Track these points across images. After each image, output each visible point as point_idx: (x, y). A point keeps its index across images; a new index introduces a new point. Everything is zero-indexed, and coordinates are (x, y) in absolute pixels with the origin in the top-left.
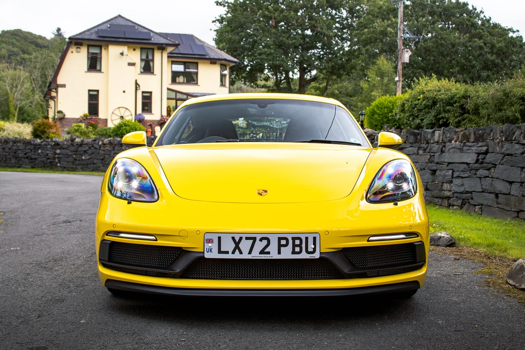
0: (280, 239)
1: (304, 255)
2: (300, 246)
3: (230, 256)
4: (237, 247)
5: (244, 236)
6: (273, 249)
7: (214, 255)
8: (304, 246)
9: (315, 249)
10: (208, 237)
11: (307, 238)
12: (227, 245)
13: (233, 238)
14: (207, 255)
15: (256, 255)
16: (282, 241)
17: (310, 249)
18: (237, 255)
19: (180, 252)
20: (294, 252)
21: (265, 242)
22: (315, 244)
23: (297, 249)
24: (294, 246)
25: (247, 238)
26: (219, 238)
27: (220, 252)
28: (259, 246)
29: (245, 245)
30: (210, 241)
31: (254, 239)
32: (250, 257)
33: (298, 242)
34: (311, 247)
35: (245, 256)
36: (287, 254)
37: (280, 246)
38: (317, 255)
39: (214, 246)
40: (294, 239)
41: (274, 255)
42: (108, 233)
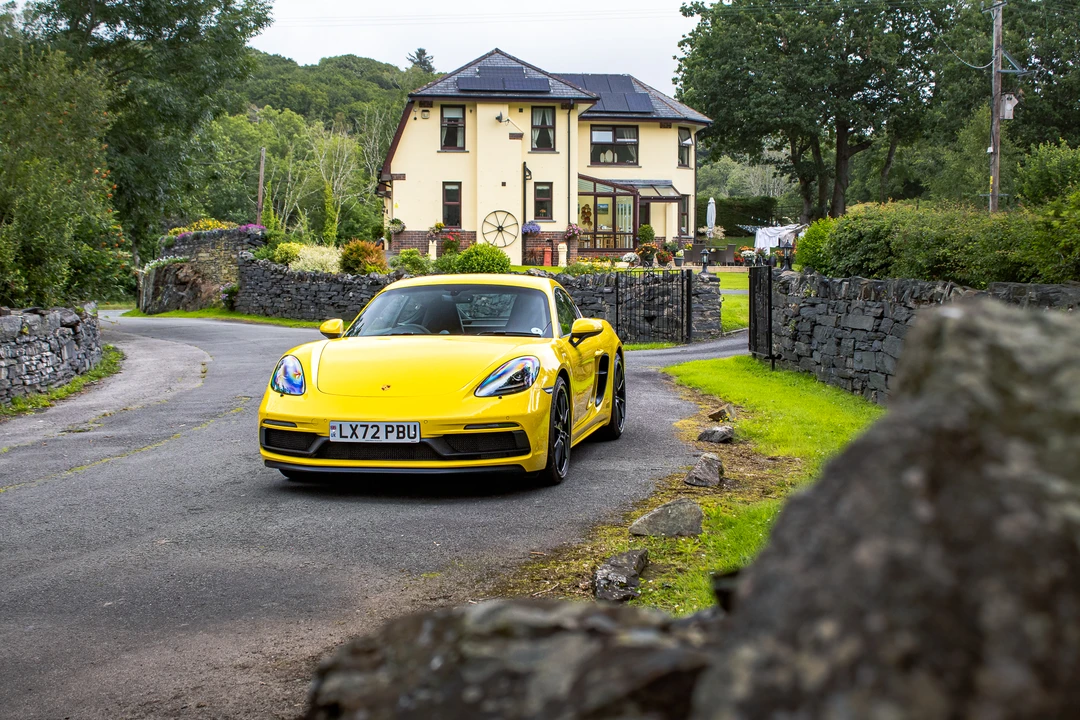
0: (387, 426)
1: (407, 440)
2: (403, 432)
3: (348, 440)
4: (354, 433)
5: (359, 424)
6: (382, 434)
7: (337, 439)
8: (406, 432)
9: (415, 435)
10: (333, 424)
11: (409, 426)
12: (347, 432)
13: (351, 426)
14: (332, 439)
15: (368, 439)
16: (389, 428)
17: (412, 435)
18: (354, 440)
19: (314, 436)
20: (398, 437)
21: (375, 429)
22: (415, 430)
23: (401, 435)
24: (399, 432)
25: (362, 426)
26: (341, 425)
27: (341, 437)
28: (371, 432)
29: (360, 431)
30: (334, 428)
31: (367, 426)
32: (364, 441)
33: (401, 428)
34: (412, 433)
35: (360, 440)
36: (393, 439)
37: (387, 432)
38: (417, 440)
39: (337, 432)
40: (398, 427)
41: (382, 439)
42: (264, 421)
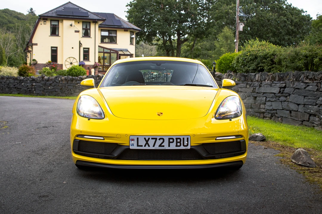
0: (169, 139)
1: (182, 147)
2: (180, 142)
3: (143, 148)
4: (147, 143)
5: (151, 137)
6: (166, 144)
7: (135, 147)
8: (182, 142)
9: (188, 144)
10: (132, 138)
11: (184, 139)
12: (142, 142)
13: (145, 139)
14: (131, 147)
15: (157, 147)
16: (171, 140)
18: (147, 148)
19: (117, 146)
20: (177, 146)
22: (188, 141)
23: (179, 144)
24: (177, 142)
25: (152, 139)
26: (138, 138)
27: (138, 146)
28: (159, 142)
29: (151, 142)
30: (133, 140)
31: (156, 139)
32: (154, 148)
33: (179, 140)
34: (186, 143)
35: (151, 148)
36: (173, 146)
37: (169, 142)
38: (189, 147)
39: (135, 143)
40: (177, 139)
41: (166, 147)
